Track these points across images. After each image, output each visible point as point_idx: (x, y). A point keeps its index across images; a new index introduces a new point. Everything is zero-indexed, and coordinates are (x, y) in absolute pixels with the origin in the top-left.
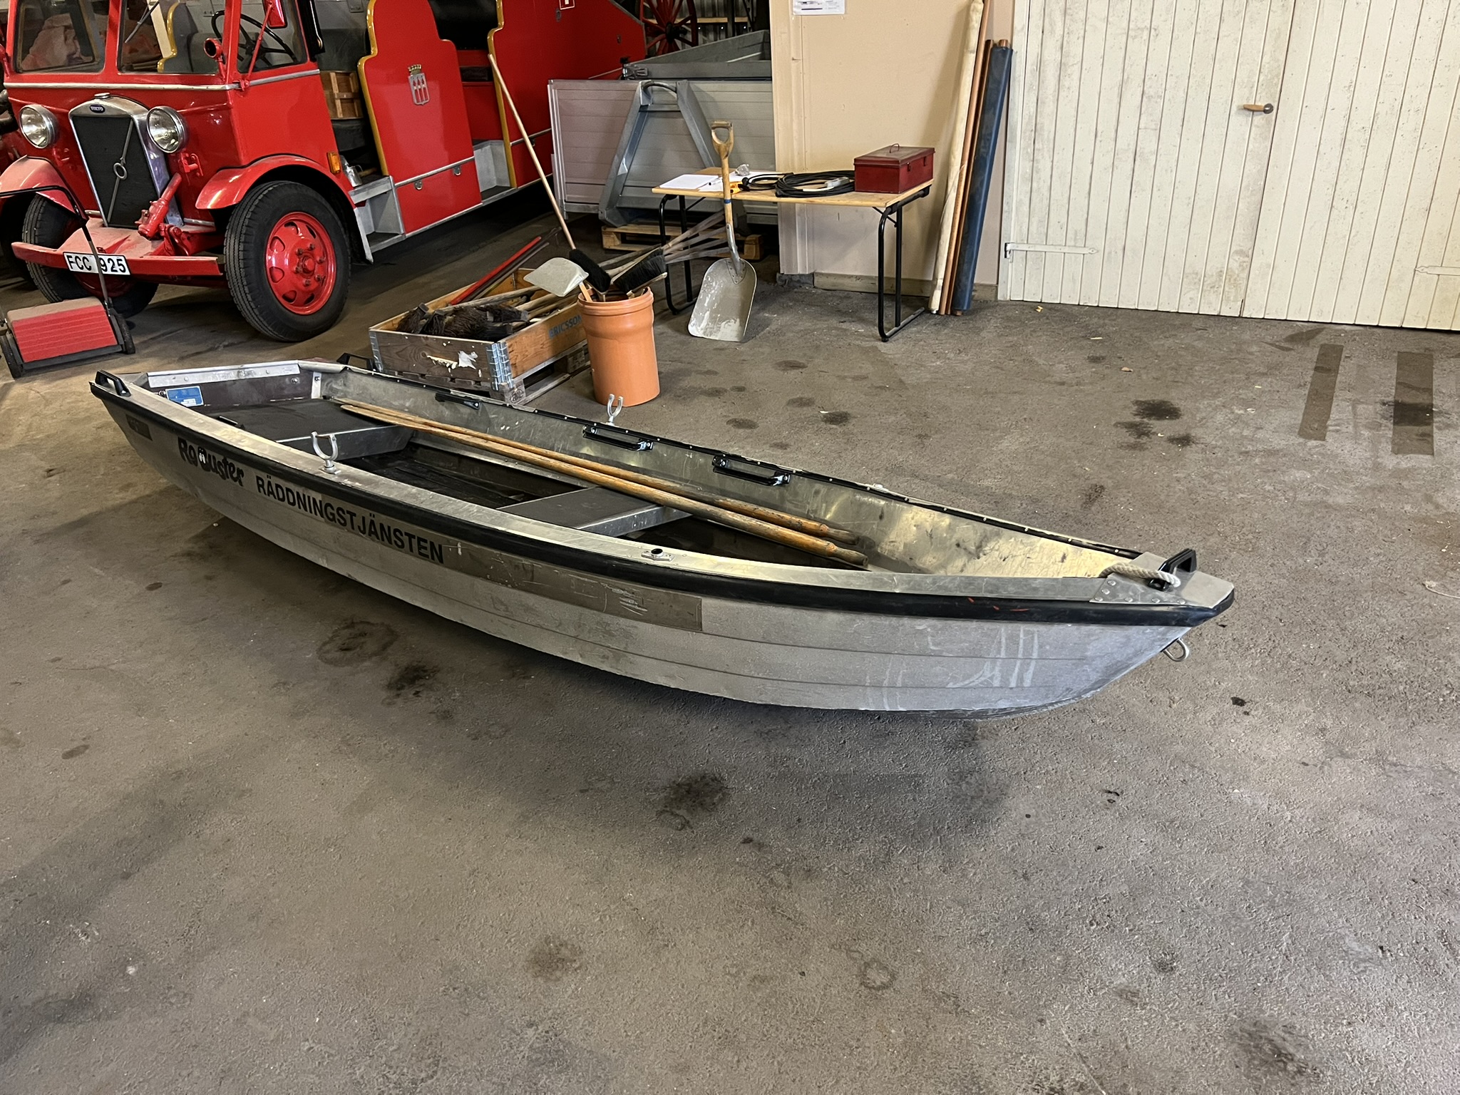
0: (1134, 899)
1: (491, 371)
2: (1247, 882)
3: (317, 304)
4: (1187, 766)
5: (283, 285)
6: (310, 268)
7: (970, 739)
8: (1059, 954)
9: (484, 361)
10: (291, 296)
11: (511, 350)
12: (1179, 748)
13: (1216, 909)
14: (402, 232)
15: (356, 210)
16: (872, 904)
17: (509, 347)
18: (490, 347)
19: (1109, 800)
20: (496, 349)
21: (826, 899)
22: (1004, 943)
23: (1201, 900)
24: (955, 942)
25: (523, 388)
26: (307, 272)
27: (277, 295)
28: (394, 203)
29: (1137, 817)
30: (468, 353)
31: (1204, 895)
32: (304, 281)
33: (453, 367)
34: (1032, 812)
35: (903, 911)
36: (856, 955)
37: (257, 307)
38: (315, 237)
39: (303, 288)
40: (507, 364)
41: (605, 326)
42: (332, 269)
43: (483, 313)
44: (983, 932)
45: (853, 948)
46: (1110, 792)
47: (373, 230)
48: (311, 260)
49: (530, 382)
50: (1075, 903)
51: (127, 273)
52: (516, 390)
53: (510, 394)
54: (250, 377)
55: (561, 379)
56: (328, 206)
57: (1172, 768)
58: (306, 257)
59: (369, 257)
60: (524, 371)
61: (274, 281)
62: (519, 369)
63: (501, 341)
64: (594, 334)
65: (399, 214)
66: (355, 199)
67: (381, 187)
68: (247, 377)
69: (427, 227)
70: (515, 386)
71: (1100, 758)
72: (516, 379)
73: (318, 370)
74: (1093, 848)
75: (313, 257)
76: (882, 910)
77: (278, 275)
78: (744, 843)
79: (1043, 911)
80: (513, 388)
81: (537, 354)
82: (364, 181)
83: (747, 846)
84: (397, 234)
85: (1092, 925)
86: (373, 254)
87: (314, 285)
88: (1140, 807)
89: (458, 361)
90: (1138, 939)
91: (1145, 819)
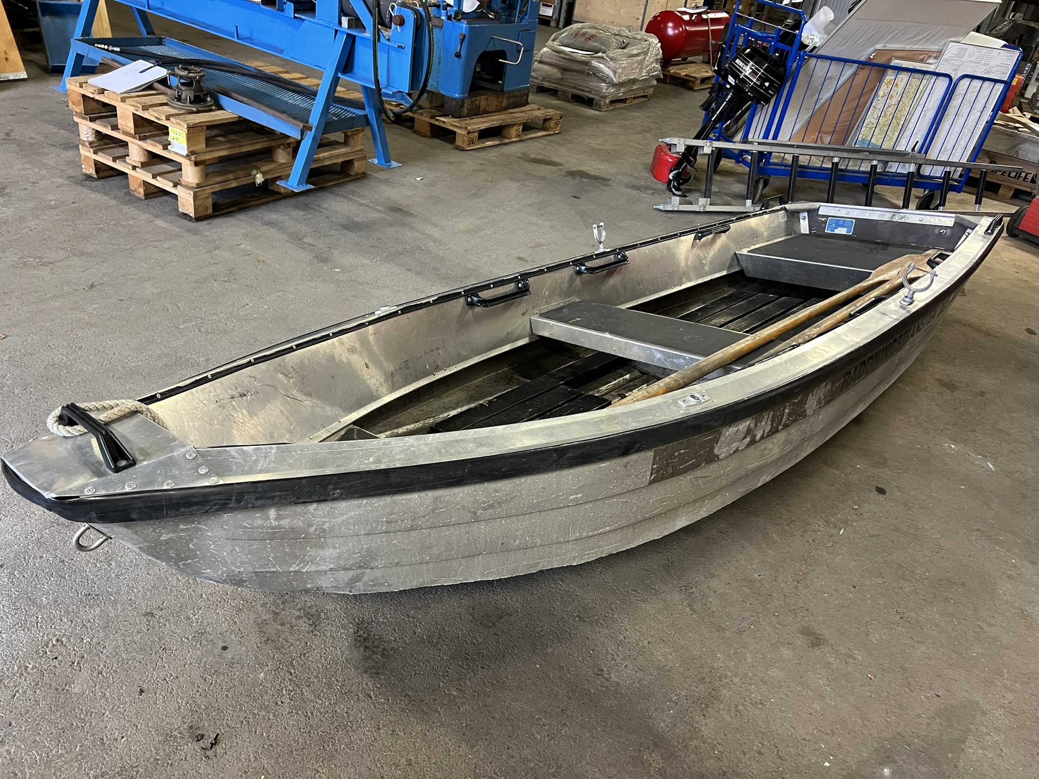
19: (203, 736)
50: (92, 639)
74: (145, 687)
85: (58, 640)
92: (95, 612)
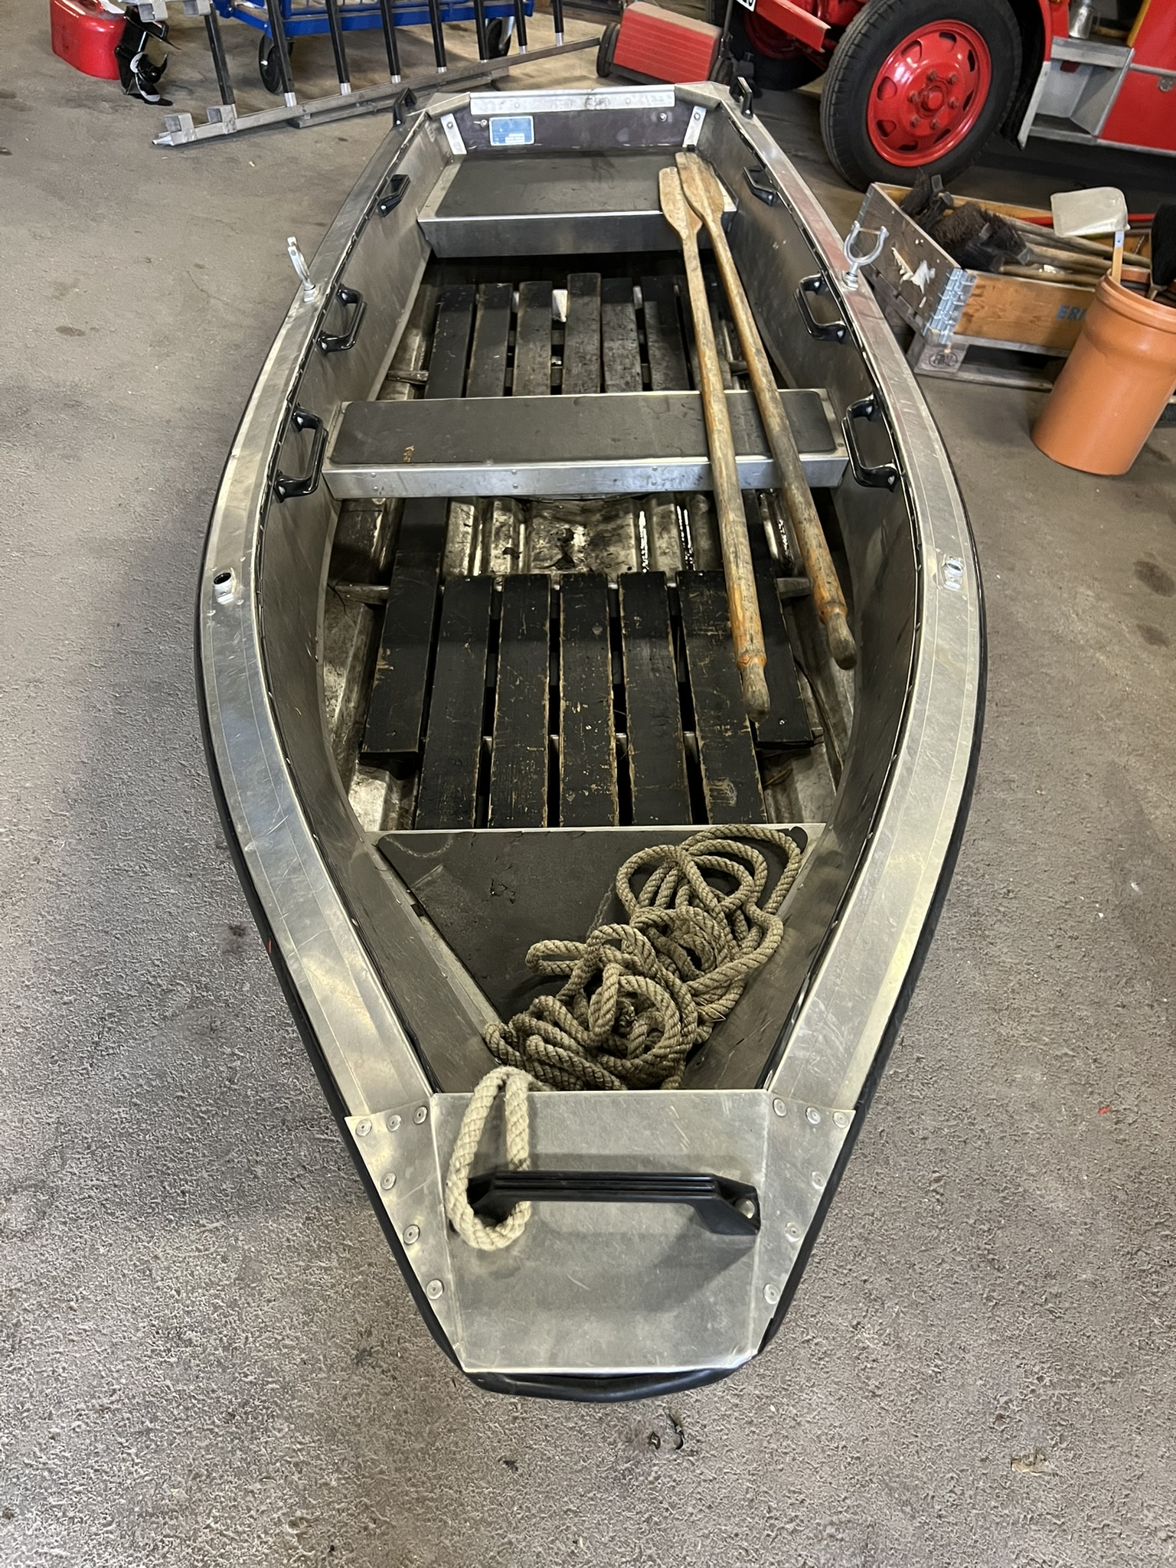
1: (932, 307)
5: (887, 107)
6: (932, 106)
8: (189, 1490)
9: (936, 287)
10: (888, 128)
11: (978, 292)
14: (1097, 133)
15: (1046, 65)
16: (182, 1141)
17: (978, 287)
18: (951, 268)
20: (959, 277)
21: (161, 1076)
22: (176, 1382)
24: (147, 1299)
25: (961, 356)
26: (925, 108)
27: (871, 114)
29: (640, 1507)
30: (930, 267)
32: (914, 117)
33: (905, 278)
35: (183, 1192)
36: (55, 1162)
37: (835, 115)
38: (972, 68)
39: (909, 128)
40: (957, 308)
42: (965, 127)
43: (980, 220)
44: (190, 1335)
45: (68, 1154)
46: (676, 1423)
47: (1069, 115)
48: (939, 95)
49: (975, 356)
50: (338, 1471)
52: (947, 351)
53: (935, 350)
55: (1036, 384)
56: (1017, 41)
57: (830, 1530)
58: (937, 88)
59: (1023, 136)
60: (978, 334)
61: (879, 96)
62: (973, 326)
63: (969, 272)
65: (1108, 107)
66: (1058, 50)
67: (1117, 58)
69: (1138, 148)
70: (949, 344)
71: (763, 1376)
72: (959, 337)
75: (949, 93)
76: (172, 1160)
77: (888, 91)
79: (286, 1419)
80: (945, 346)
81: (1016, 324)
82: (1093, 33)
84: (1088, 133)
85: (293, 1524)
86: (1029, 138)
87: (923, 130)
88: (673, 1506)
89: (914, 272)
91: (644, 1526)
92: (280, 1431)
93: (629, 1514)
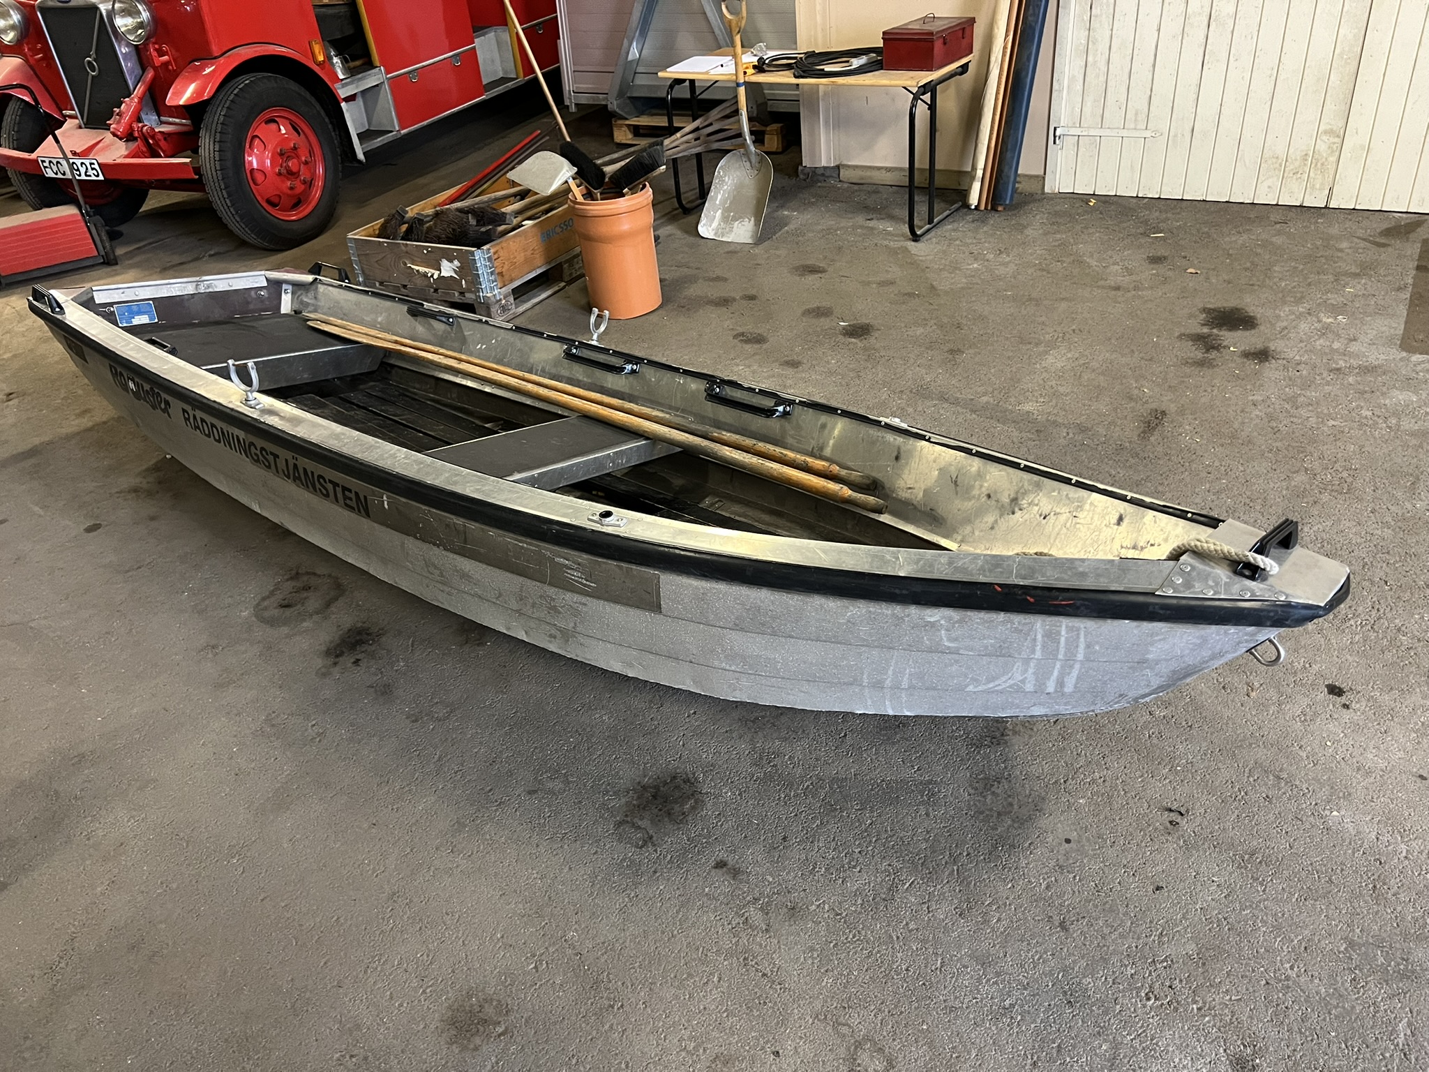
0: (1204, 964)
1: (475, 281)
2: (1351, 944)
3: (304, 209)
4: (1271, 777)
5: (264, 189)
6: (295, 169)
7: (998, 734)
9: (468, 268)
10: (276, 200)
11: (496, 256)
12: (1261, 754)
13: (1312, 981)
14: (397, 129)
15: (343, 105)
16: (869, 957)
17: (495, 253)
18: (472, 253)
19: (1171, 822)
20: (480, 256)
21: (812, 949)
22: (1034, 1021)
23: (1292, 968)
24: (971, 1016)
25: (511, 299)
26: (291, 174)
27: (259, 198)
28: (386, 94)
29: (1206, 846)
30: (451, 261)
31: (1296, 961)
32: (289, 183)
33: (435, 277)
34: (1073, 836)
35: (907, 970)
36: (844, 1030)
37: (237, 213)
38: (299, 134)
39: (289, 192)
40: (492, 273)
41: (602, 229)
42: (320, 170)
43: (465, 216)
45: (841, 1020)
46: (1171, 810)
47: (367, 128)
48: (295, 160)
49: (520, 293)
51: (101, 178)
52: (503, 302)
53: (497, 306)
54: (211, 290)
55: (556, 288)
56: (313, 100)
57: (1251, 779)
58: (289, 158)
59: (361, 156)
60: (512, 281)
61: (255, 184)
62: (507, 277)
63: (485, 248)
64: (588, 238)
65: (392, 109)
66: (343, 93)
67: (373, 79)
68: (208, 291)
69: (425, 123)
70: (502, 297)
71: (1159, 763)
72: (503, 289)
73: (287, 282)
74: (1150, 889)
75: (298, 157)
76: (880, 967)
77: (259, 177)
78: (715, 868)
80: (501, 300)
81: (526, 261)
82: (352, 72)
83: (720, 872)
84: (392, 132)
86: (364, 154)
87: (300, 188)
88: (1211, 833)
89: (440, 270)
90: (1209, 1022)
91: (1217, 850)
93: (1208, 853)
